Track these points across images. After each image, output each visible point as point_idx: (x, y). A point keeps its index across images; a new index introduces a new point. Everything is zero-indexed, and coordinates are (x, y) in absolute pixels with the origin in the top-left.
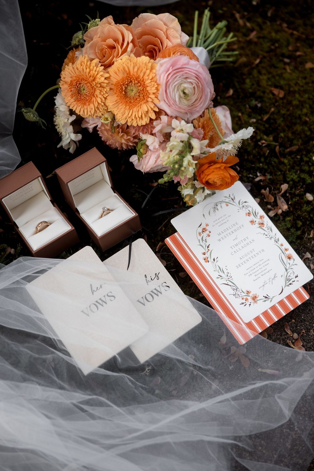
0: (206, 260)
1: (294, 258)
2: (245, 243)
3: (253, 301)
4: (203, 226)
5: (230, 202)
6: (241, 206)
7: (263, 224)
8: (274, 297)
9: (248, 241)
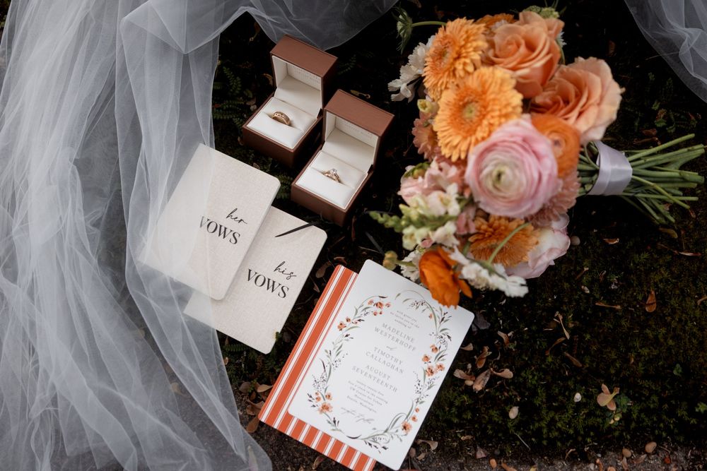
0: (341, 326)
1: (409, 433)
2: (392, 362)
3: (320, 407)
4: (384, 301)
5: (437, 319)
6: (441, 334)
7: (432, 372)
8: (341, 431)
9: (397, 365)
